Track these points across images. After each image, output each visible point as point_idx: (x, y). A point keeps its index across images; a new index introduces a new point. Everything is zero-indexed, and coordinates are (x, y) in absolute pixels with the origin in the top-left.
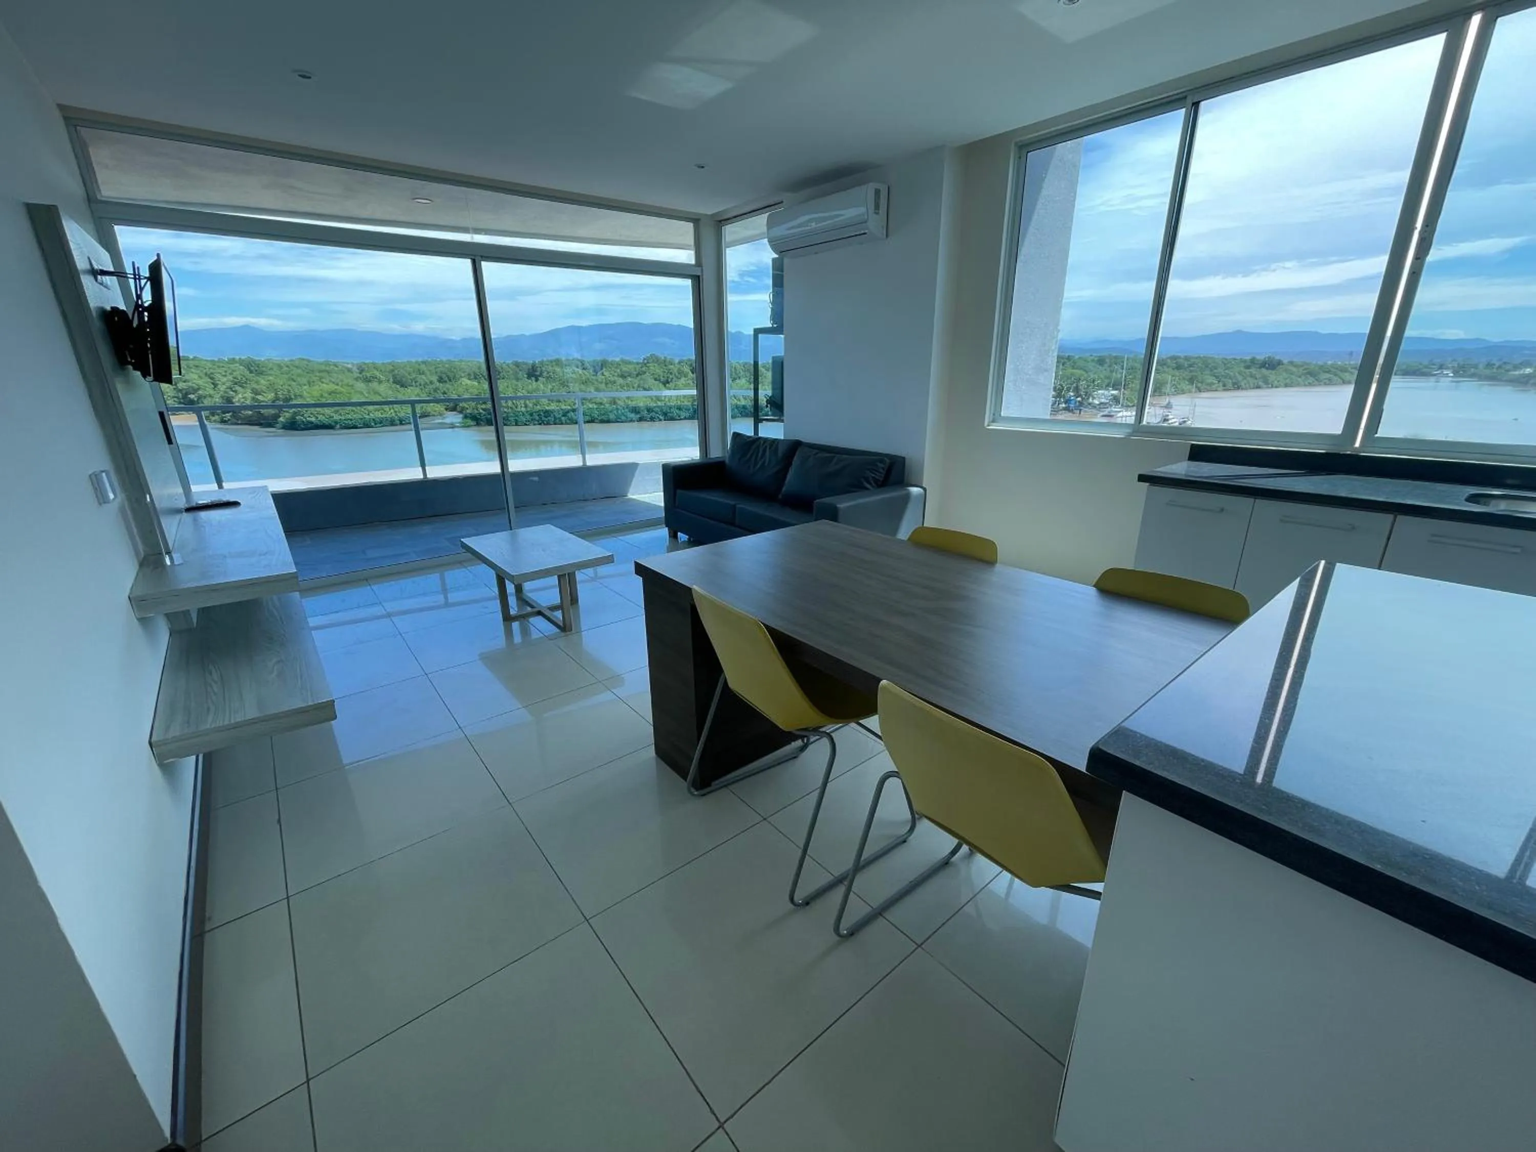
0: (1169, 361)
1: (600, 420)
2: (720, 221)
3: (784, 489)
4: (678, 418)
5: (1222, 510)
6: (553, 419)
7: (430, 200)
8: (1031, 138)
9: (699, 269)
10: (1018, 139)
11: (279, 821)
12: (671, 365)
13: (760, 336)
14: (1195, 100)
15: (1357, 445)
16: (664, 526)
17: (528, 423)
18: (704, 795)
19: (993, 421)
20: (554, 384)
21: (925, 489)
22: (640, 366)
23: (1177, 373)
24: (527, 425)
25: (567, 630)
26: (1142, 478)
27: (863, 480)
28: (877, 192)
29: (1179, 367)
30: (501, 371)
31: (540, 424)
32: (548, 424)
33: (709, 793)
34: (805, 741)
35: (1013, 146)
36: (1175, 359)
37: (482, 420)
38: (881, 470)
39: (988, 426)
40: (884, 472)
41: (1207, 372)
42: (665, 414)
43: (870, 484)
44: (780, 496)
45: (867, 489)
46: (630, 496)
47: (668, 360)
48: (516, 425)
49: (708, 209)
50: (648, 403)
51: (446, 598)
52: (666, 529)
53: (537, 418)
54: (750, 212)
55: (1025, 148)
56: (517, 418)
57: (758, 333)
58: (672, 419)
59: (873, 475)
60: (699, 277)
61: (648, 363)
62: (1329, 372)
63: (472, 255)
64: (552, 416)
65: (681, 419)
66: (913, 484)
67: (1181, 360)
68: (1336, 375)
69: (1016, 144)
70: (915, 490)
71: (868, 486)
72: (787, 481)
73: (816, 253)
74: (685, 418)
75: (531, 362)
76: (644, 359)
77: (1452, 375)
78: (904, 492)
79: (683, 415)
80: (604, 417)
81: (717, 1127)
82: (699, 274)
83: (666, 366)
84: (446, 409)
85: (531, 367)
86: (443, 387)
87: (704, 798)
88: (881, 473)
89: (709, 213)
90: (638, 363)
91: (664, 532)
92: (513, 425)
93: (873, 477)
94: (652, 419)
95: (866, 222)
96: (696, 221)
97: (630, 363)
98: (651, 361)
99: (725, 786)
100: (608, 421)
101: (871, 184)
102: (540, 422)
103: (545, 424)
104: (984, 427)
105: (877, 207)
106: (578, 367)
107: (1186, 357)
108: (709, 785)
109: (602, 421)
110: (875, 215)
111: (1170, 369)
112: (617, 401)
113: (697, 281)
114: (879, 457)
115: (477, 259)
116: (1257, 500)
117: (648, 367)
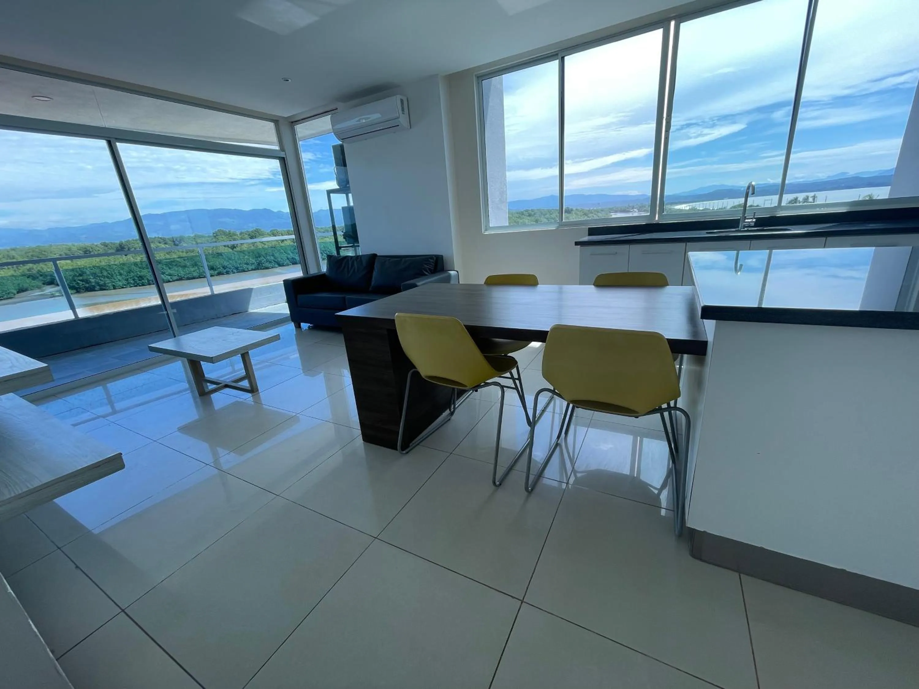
0: (524, 212)
1: (187, 278)
2: (292, 122)
3: (373, 283)
4: (246, 270)
5: (616, 253)
6: (146, 281)
7: (50, 98)
8: (483, 73)
9: (284, 153)
10: (476, 73)
11: (77, 567)
12: (235, 235)
13: (331, 195)
14: (562, 56)
15: (657, 219)
16: (291, 322)
17: (125, 287)
18: (407, 453)
19: (486, 230)
20: (142, 256)
21: (457, 272)
22: (211, 238)
23: (528, 218)
24: (124, 288)
25: (255, 391)
26: (577, 244)
27: (423, 270)
28: (402, 101)
29: (530, 215)
30: (91, 250)
31: (135, 286)
32: (143, 285)
33: (409, 451)
34: (452, 410)
35: (474, 77)
36: (527, 211)
37: (80, 289)
38: (432, 263)
39: (484, 232)
40: (434, 264)
41: (543, 217)
42: (237, 268)
43: (427, 271)
44: (370, 289)
45: (427, 275)
46: (251, 311)
47: (232, 232)
48: (114, 288)
49: (285, 112)
50: (222, 262)
51: (113, 407)
52: (293, 323)
53: (132, 282)
54: (313, 116)
55: (481, 77)
56: (113, 284)
57: (330, 193)
58: (244, 271)
59: (428, 267)
60: (283, 158)
61: (217, 235)
62: (592, 213)
63: (108, 137)
64: (145, 279)
65: (249, 271)
66: (450, 269)
67: (530, 212)
68: (595, 214)
69: (476, 75)
70: (452, 273)
71: (427, 273)
72: (373, 279)
73: (366, 139)
74: (252, 270)
75: (118, 242)
76: (214, 233)
77: (637, 211)
78: (448, 274)
79: (250, 267)
80: (189, 276)
81: (520, 603)
82: (284, 156)
83: (231, 236)
84: (44, 284)
85: (118, 246)
86: (37, 268)
87: (408, 454)
88: (432, 265)
89: (286, 116)
90: (209, 237)
91: (291, 326)
92: (112, 289)
93: (429, 268)
94: (228, 273)
95: (398, 118)
96: (276, 121)
97: (203, 237)
98: (219, 234)
99: (418, 444)
100: (194, 278)
101: (398, 96)
102: (136, 284)
103: (140, 286)
104: (483, 234)
105: (403, 110)
106: (160, 243)
107: (532, 209)
108: (408, 447)
109: (188, 279)
110: (403, 115)
111: (526, 216)
112: (198, 263)
113: (283, 161)
114: (431, 257)
115: (112, 141)
116: (631, 246)
117: (217, 238)
